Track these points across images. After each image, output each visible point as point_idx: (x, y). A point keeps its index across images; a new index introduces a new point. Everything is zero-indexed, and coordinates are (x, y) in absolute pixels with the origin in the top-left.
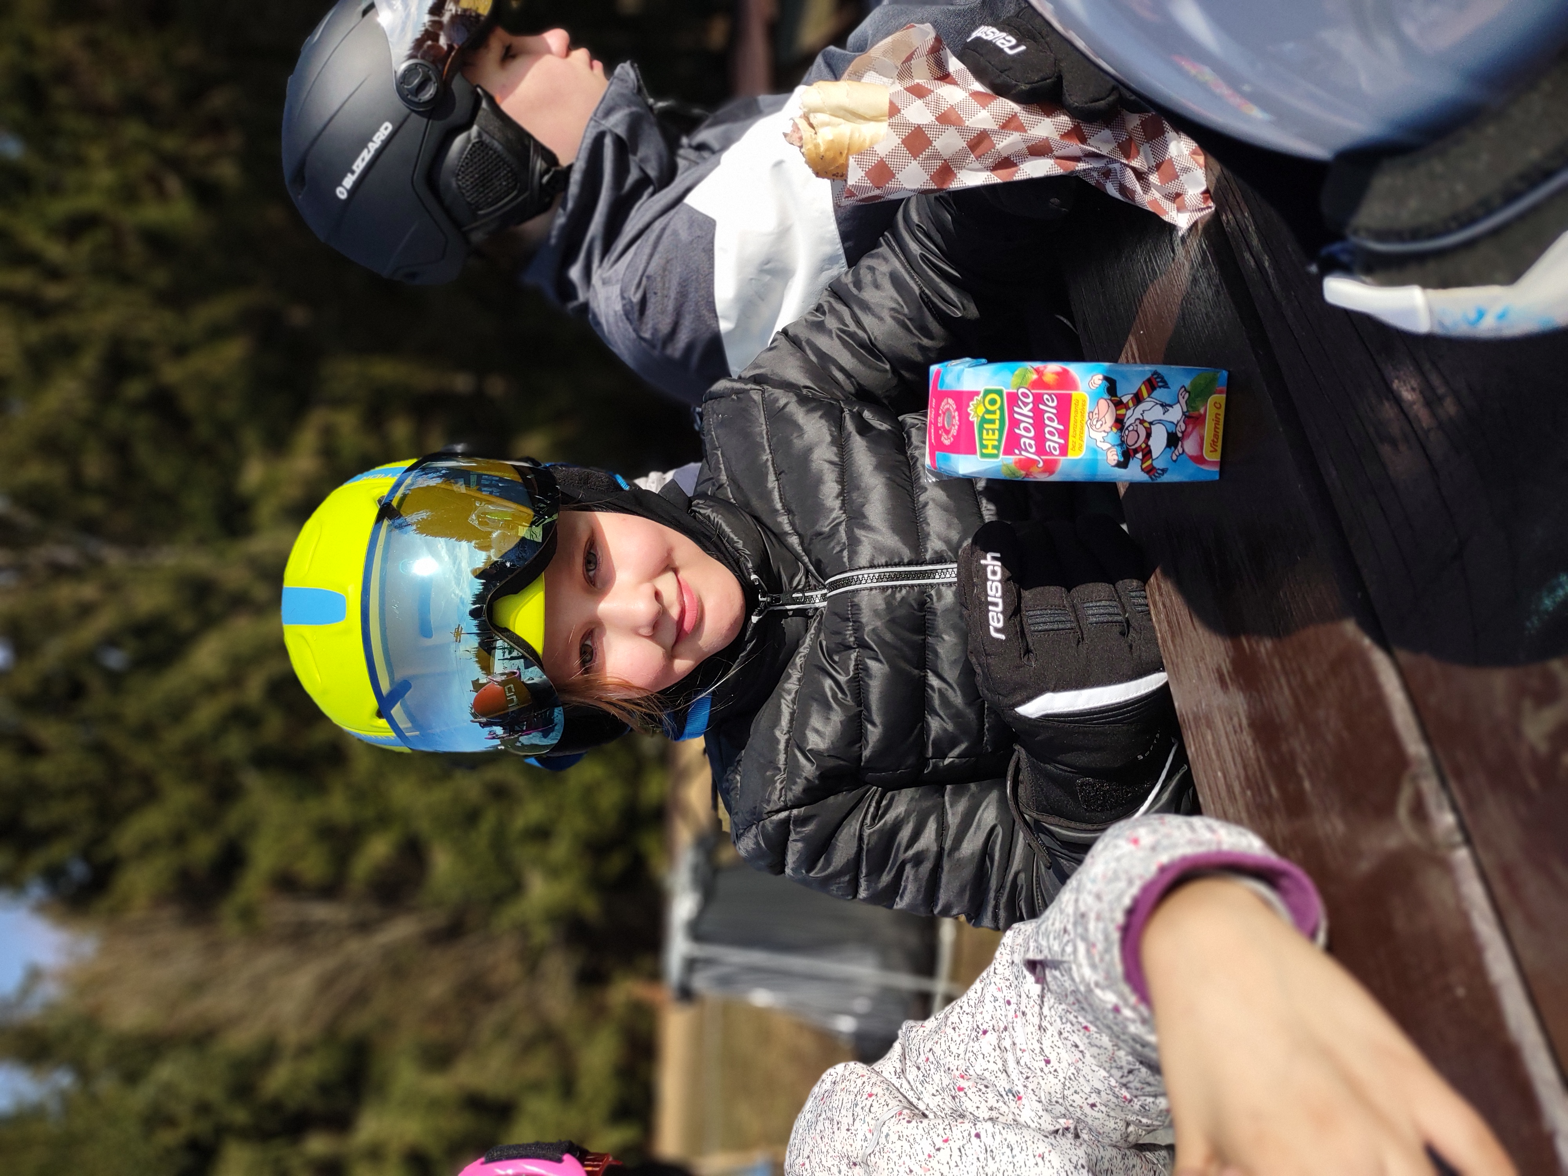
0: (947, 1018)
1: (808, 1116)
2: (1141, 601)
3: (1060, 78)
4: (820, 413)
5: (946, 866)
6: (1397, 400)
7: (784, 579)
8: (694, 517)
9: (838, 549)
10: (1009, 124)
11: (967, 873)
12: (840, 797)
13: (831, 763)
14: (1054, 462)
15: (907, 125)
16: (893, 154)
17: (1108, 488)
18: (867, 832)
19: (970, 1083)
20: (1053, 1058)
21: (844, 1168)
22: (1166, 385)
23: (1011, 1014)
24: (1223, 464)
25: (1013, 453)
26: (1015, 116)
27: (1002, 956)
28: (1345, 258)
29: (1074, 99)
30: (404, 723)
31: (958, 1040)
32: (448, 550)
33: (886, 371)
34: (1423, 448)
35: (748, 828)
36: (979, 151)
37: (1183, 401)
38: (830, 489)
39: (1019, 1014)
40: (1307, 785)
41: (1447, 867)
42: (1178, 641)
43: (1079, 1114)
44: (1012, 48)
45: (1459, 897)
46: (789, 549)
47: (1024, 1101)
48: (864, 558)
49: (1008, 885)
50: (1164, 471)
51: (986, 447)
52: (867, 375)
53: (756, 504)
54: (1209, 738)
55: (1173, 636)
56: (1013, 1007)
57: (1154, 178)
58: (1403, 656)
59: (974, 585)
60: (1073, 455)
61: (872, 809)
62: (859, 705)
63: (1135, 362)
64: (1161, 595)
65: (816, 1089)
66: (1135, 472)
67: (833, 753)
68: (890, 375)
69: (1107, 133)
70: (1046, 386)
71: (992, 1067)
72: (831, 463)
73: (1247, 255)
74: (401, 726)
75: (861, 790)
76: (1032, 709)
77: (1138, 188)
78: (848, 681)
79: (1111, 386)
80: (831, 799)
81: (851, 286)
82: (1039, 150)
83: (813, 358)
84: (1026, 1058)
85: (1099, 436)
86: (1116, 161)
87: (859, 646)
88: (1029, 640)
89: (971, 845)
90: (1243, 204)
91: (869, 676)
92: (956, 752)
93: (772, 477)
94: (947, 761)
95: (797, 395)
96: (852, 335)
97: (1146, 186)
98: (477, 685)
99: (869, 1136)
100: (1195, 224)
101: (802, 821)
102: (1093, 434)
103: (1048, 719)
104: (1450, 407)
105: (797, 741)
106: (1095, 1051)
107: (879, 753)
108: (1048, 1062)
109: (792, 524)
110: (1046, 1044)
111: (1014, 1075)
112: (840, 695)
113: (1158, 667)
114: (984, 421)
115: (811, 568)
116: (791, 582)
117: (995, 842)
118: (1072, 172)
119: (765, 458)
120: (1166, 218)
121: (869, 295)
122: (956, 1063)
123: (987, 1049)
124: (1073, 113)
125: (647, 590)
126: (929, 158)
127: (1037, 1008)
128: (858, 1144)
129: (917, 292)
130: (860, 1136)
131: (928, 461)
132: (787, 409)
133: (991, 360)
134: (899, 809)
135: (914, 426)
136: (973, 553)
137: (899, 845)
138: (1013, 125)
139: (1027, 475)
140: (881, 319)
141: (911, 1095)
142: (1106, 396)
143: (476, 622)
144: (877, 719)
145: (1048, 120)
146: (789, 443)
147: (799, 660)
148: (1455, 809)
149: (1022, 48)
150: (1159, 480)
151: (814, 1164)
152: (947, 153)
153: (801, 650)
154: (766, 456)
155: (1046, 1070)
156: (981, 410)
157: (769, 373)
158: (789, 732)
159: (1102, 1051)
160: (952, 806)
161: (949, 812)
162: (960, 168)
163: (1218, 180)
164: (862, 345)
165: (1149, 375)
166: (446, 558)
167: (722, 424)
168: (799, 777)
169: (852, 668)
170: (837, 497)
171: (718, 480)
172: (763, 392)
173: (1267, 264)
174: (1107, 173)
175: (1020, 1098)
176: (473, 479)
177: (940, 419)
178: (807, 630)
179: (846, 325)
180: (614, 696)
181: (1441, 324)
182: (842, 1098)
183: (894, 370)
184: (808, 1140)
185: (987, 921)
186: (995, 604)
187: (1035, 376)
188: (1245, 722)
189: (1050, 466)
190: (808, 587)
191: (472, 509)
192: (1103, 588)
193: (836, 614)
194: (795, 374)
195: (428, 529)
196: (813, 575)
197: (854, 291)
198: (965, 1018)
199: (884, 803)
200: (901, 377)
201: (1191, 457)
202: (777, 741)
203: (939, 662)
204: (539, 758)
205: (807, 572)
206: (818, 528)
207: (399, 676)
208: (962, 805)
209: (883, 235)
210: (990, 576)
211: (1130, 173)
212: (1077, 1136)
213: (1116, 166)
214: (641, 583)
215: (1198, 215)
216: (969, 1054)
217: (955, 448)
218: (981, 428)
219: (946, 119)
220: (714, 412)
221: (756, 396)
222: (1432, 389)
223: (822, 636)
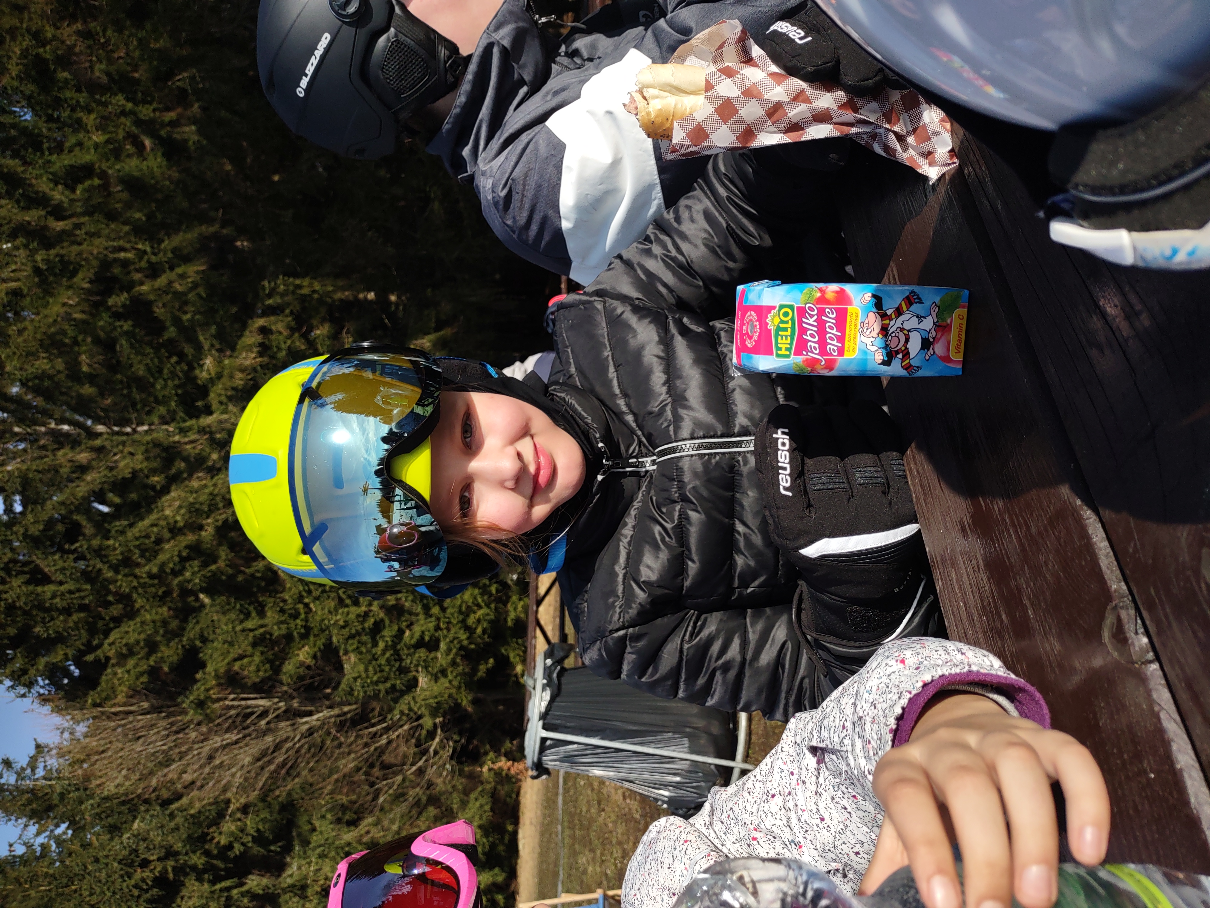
0: (744, 784)
1: (639, 858)
2: (901, 468)
3: (838, 62)
4: (647, 320)
5: (748, 672)
6: (1103, 314)
7: (622, 448)
8: (552, 400)
9: (665, 424)
10: (798, 97)
11: (764, 678)
12: (665, 619)
13: (659, 592)
14: (834, 361)
15: (719, 97)
16: (707, 119)
17: (875, 380)
18: (686, 646)
19: (762, 835)
20: (826, 816)
21: (665, 897)
22: (920, 302)
23: (794, 782)
24: (965, 362)
25: (802, 354)
26: (803, 91)
27: (787, 737)
28: (1066, 206)
29: (848, 79)
30: (323, 558)
31: (752, 802)
32: (359, 423)
33: (698, 287)
34: (1124, 352)
35: (594, 642)
36: (774, 118)
37: (934, 314)
38: (658, 378)
39: (800, 782)
40: (1030, 613)
41: (1142, 680)
42: (929, 499)
43: (846, 859)
44: (801, 39)
45: (1151, 702)
46: (626, 424)
47: (804, 849)
48: (685, 432)
49: (796, 688)
50: (919, 368)
51: (781, 349)
52: (685, 291)
53: (599, 389)
54: (954, 575)
55: (925, 495)
56: (796, 776)
57: (911, 140)
58: (1107, 514)
59: (767, 453)
60: (848, 356)
61: (690, 628)
62: (682, 546)
63: (895, 283)
64: (916, 464)
65: (645, 838)
66: (896, 369)
67: (659, 584)
68: (702, 290)
69: (874, 105)
70: (828, 302)
71: (778, 823)
72: (659, 357)
73: (985, 201)
74: (321, 560)
75: (682, 614)
76: (813, 551)
77: (898, 148)
78: (673, 528)
79: (878, 302)
80: (659, 621)
81: (672, 220)
82: (821, 117)
83: (643, 277)
84: (805, 816)
85: (868, 341)
86: (881, 127)
87: (682, 501)
88: (811, 495)
89: (767, 656)
90: (981, 160)
91: (690, 523)
92: (756, 583)
93: (612, 369)
94: (750, 590)
95: (631, 305)
96: (673, 259)
97: (905, 146)
98: (380, 530)
99: (685, 872)
100: (943, 175)
101: (636, 638)
102: (864, 339)
103: (825, 558)
104: (1145, 320)
105: (632, 573)
106: (861, 814)
107: (697, 584)
108: (822, 819)
109: (627, 405)
110: (822, 806)
111: (796, 829)
112: (667, 539)
113: (912, 519)
114: (779, 329)
115: (644, 439)
116: (627, 450)
117: (785, 654)
118: (847, 135)
119: (606, 354)
120: (920, 171)
121: (686, 227)
122: (750, 819)
123: (775, 809)
124: (847, 89)
125: (511, 451)
126: (735, 123)
127: (814, 778)
128: (677, 879)
129: (725, 225)
130: (678, 873)
131: (735, 360)
132: (624, 316)
133: (785, 282)
134: (711, 628)
135: (722, 329)
136: (767, 429)
137: (711, 657)
138: (801, 98)
139: (812, 371)
140: (696, 246)
141: (716, 842)
142: (874, 310)
143: (379, 479)
144: (695, 557)
145: (828, 95)
146: (625, 342)
147: (633, 512)
148: (1147, 634)
149: (810, 39)
150: (915, 375)
151: (643, 894)
152: (749, 120)
153: (635, 503)
154: (607, 353)
155: (821, 826)
156: (777, 321)
157: (608, 288)
158: (625, 568)
159: (866, 814)
160: (752, 626)
161: (750, 630)
162: (760, 131)
163: (962, 142)
164: (681, 266)
165: (907, 294)
166: (358, 430)
167: (572, 328)
168: (635, 602)
169: (676, 517)
170: (664, 384)
171: (569, 372)
172: (605, 303)
173: (1000, 207)
174: (874, 136)
175: (800, 847)
176: (379, 367)
177: (745, 327)
178: (639, 488)
179: (669, 251)
180: (487, 537)
181: (1143, 258)
182: (664, 844)
183: (706, 286)
184: (639, 876)
185: (779, 715)
186: (784, 469)
187: (819, 295)
188: (981, 563)
189: (830, 364)
190: (640, 455)
191: (377, 392)
192: (869, 458)
193: (664, 475)
194: (627, 288)
195: (342, 407)
196: (645, 446)
197: (675, 224)
198: (757, 784)
199: (699, 623)
200: (711, 291)
201: (940, 357)
202: (617, 575)
203: (745, 513)
204: (428, 587)
205: (640, 443)
206: (649, 408)
207: (318, 519)
208: (759, 626)
209: (696, 182)
210: (780, 447)
211: (892, 136)
212: (845, 876)
213: (881, 130)
214: (505, 446)
215: (945, 169)
216: (760, 813)
217: (756, 350)
218: (777, 335)
219: (749, 93)
220: (565, 319)
221: (599, 306)
222: (1131, 306)
223: (652, 492)
